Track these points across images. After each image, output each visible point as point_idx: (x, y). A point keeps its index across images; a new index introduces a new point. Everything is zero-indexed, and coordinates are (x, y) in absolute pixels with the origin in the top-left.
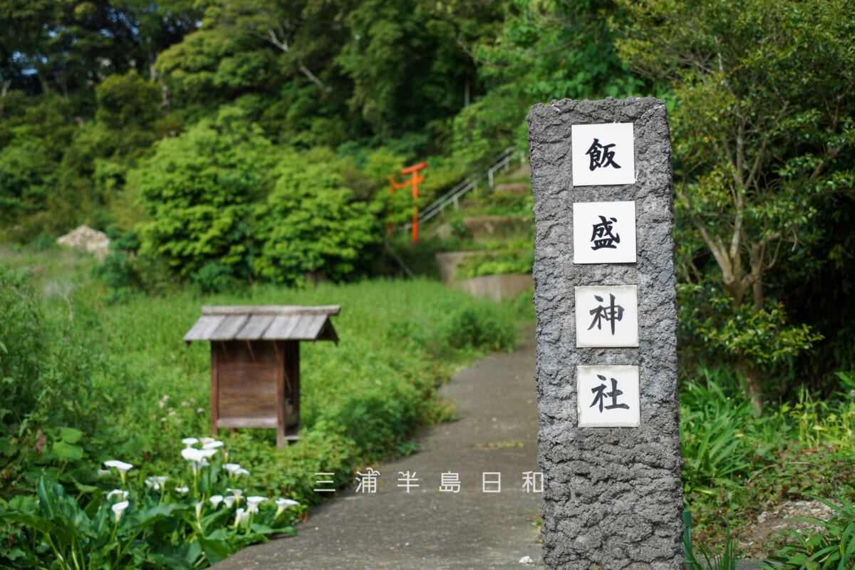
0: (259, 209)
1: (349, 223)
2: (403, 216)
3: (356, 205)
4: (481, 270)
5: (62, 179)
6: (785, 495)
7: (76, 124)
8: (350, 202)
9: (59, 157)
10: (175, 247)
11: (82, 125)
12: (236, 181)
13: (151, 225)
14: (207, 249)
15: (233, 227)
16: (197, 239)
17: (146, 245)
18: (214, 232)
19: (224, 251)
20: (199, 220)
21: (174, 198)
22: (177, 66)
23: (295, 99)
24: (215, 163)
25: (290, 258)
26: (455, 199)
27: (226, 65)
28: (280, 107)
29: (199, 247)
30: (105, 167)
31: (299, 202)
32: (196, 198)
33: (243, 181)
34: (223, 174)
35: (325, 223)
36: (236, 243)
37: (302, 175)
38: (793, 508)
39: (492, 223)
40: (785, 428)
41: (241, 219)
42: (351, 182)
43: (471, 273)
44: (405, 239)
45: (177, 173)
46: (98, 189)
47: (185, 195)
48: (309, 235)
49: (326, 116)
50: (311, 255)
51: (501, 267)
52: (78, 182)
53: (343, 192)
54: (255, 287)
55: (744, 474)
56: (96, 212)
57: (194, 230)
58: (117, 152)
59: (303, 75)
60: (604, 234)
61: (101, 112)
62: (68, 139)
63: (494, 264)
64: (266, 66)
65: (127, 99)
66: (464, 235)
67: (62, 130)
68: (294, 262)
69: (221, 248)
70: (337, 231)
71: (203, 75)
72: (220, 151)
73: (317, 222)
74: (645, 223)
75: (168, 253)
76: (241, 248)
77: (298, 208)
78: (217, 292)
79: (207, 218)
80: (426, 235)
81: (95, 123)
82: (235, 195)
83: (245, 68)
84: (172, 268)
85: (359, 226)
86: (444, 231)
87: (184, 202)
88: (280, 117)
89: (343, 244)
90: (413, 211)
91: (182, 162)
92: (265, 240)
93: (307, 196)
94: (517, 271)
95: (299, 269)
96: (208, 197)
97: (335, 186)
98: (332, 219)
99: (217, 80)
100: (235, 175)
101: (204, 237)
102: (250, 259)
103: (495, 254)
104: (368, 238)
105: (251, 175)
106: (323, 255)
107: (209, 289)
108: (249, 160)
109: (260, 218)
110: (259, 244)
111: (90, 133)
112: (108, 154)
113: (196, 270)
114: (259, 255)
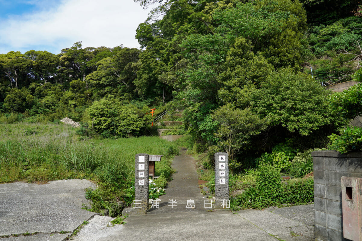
0: (118, 118)
1: (138, 122)
2: (150, 121)
3: (140, 118)
4: (168, 133)
5: (60, 105)
6: (237, 189)
7: (64, 91)
8: (139, 117)
9: (59, 99)
10: (97, 127)
11: (65, 92)
12: (112, 112)
13: (92, 122)
14: (105, 127)
15: (111, 122)
16: (102, 125)
17: (90, 126)
18: (106, 123)
19: (109, 128)
20: (103, 121)
21: (97, 115)
22: (91, 79)
23: (120, 88)
24: (107, 107)
25: (124, 130)
26: (161, 116)
27: (103, 79)
28: (116, 90)
29: (103, 127)
30: (71, 102)
31: (127, 117)
32: (103, 116)
33: (114, 112)
34: (109, 110)
35: (133, 122)
36: (112, 126)
37: (128, 111)
38: (238, 191)
39: (170, 122)
40: (237, 178)
41: (113, 121)
42: (138, 113)
43: (166, 134)
44: (150, 126)
45: (98, 110)
46: (69, 107)
47: (100, 115)
48: (129, 125)
49: (127, 92)
50: (129, 129)
51: (173, 133)
52: (64, 106)
53: (137, 115)
54: (116, 137)
55: (231, 186)
56: (69, 113)
57: (102, 123)
58: (74, 99)
59: (122, 82)
60: (222, 166)
61: (71, 89)
62: (62, 95)
63: (171, 133)
64: (113, 80)
65: (77, 86)
66: (164, 125)
67: (60, 93)
68: (125, 131)
69: (108, 127)
70: (136, 124)
71: (98, 81)
72: (108, 105)
73: (131, 122)
74: (226, 165)
75: (95, 128)
76: (113, 127)
77: (127, 119)
78: (107, 138)
79: (105, 120)
80: (155, 124)
81: (69, 91)
82: (112, 115)
83: (108, 80)
84: (96, 131)
85: (140, 123)
86: (159, 124)
87: (100, 116)
88: (116, 92)
89: (137, 127)
90: (153, 120)
91: (100, 107)
92: (119, 126)
93: (129, 116)
94: (176, 134)
95: (126, 133)
96: (105, 115)
97: (135, 114)
98: (134, 121)
99: (101, 83)
100: (112, 110)
101: (104, 125)
102: (115, 130)
103: (171, 130)
104: (142, 126)
105: (115, 110)
106: (132, 130)
107: (105, 137)
108: (115, 107)
109: (117, 121)
110: (117, 127)
111: (67, 94)
112: (72, 99)
113: (102, 132)
114: (117, 129)
